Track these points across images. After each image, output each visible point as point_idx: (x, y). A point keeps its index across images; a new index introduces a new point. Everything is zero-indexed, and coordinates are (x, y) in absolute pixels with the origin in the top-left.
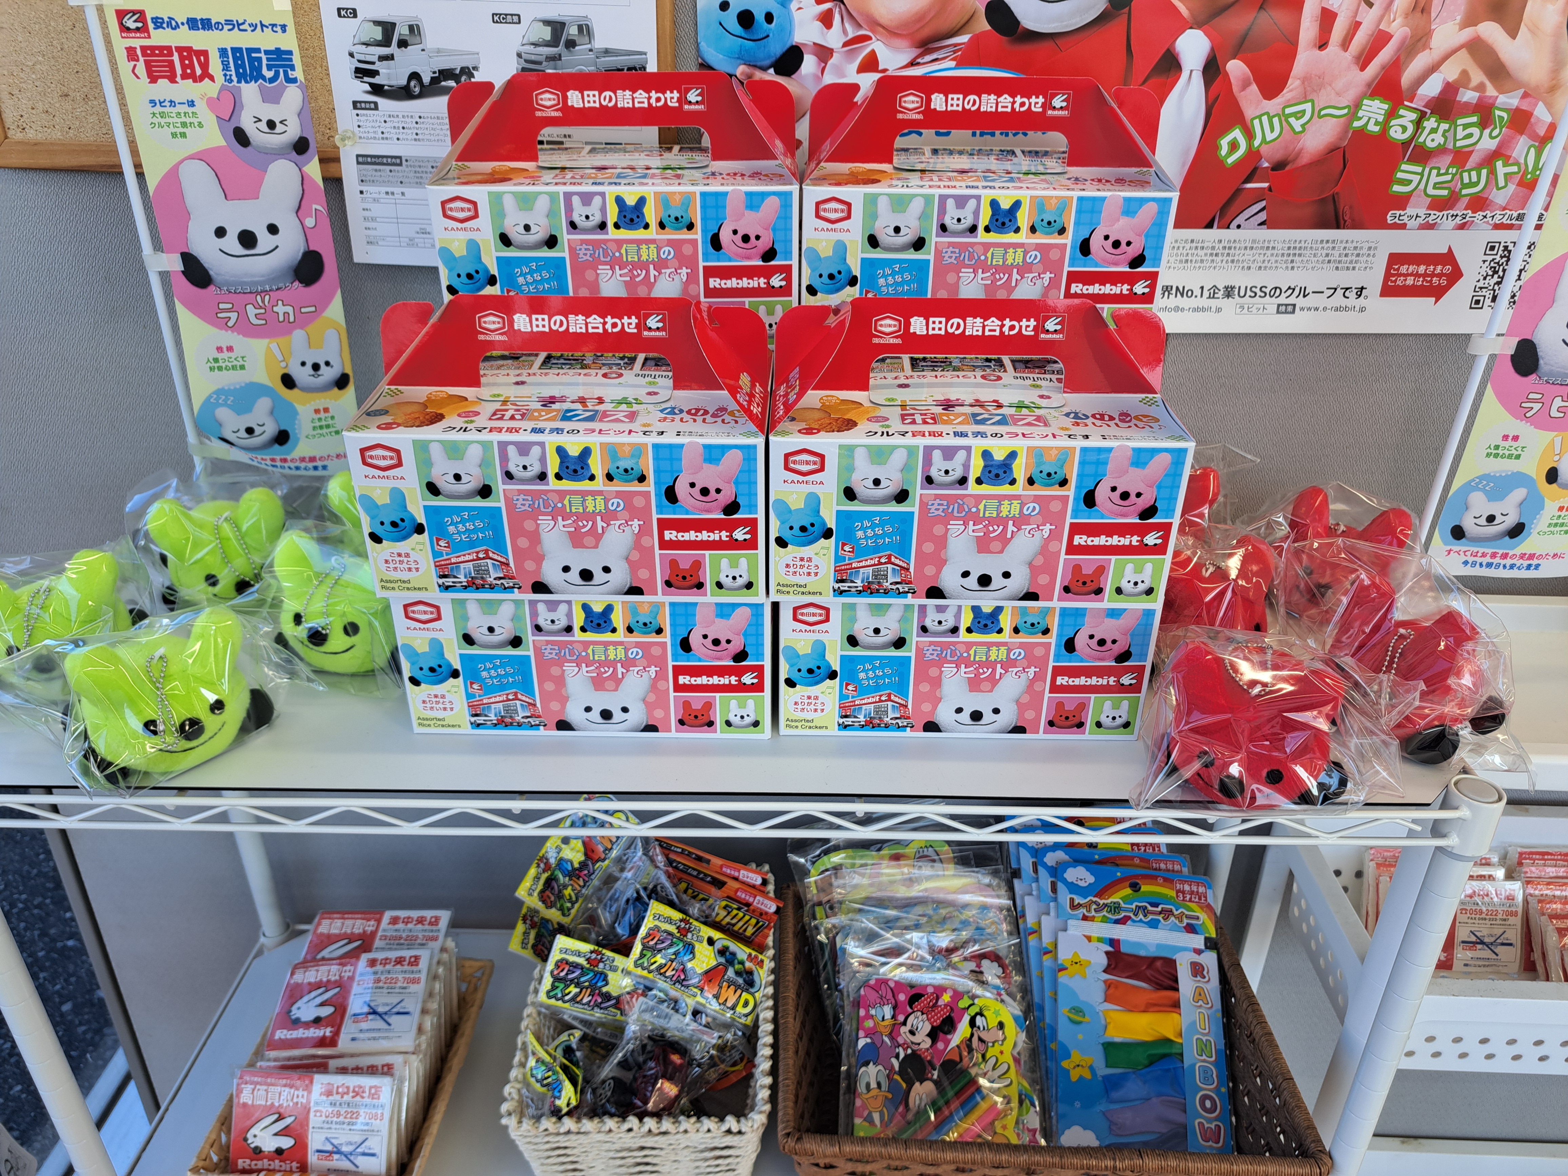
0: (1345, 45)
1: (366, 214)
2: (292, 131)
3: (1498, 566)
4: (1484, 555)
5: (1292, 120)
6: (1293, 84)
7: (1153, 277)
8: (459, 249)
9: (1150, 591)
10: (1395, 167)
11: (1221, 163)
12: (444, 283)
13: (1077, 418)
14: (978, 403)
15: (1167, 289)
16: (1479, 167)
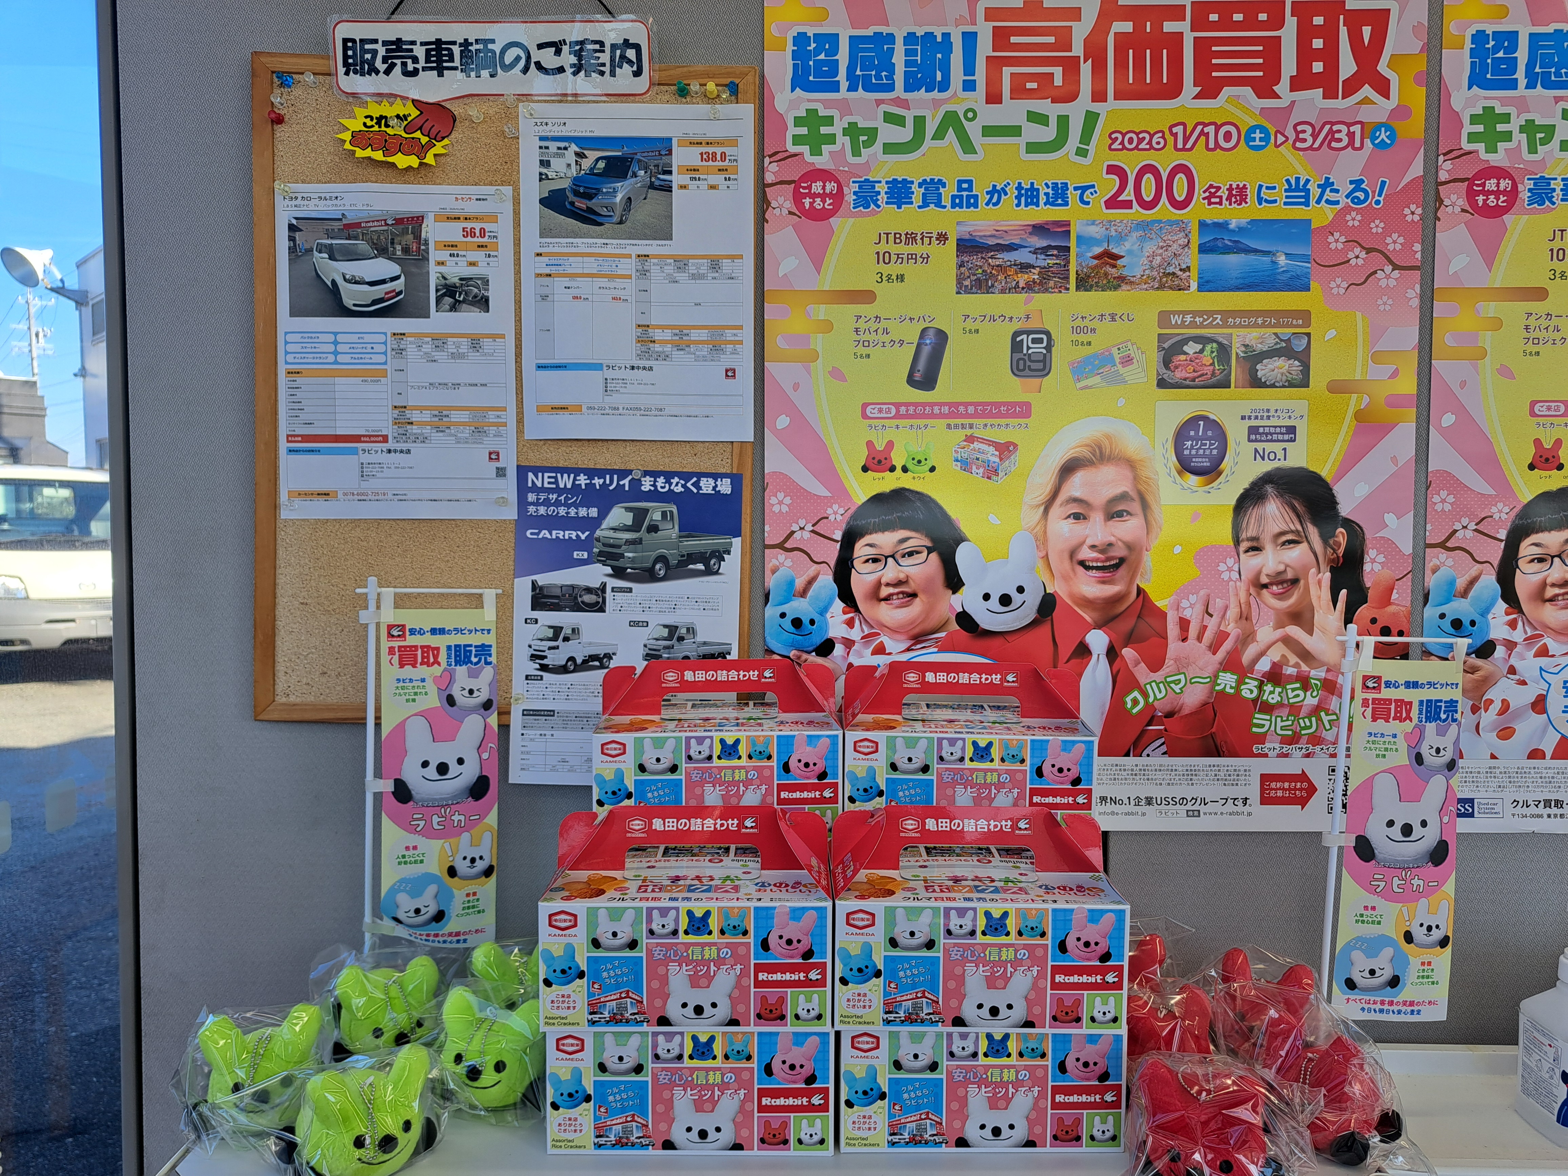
0: (1199, 638)
1: (524, 749)
2: (483, 696)
3: (1388, 1011)
4: (1375, 1003)
5: (1172, 685)
6: (1169, 662)
7: (1089, 792)
8: (609, 775)
9: (1115, 1020)
10: (1252, 717)
11: (1128, 712)
12: (595, 798)
13: (1048, 889)
14: (977, 878)
15: (1103, 799)
16: (1309, 716)
